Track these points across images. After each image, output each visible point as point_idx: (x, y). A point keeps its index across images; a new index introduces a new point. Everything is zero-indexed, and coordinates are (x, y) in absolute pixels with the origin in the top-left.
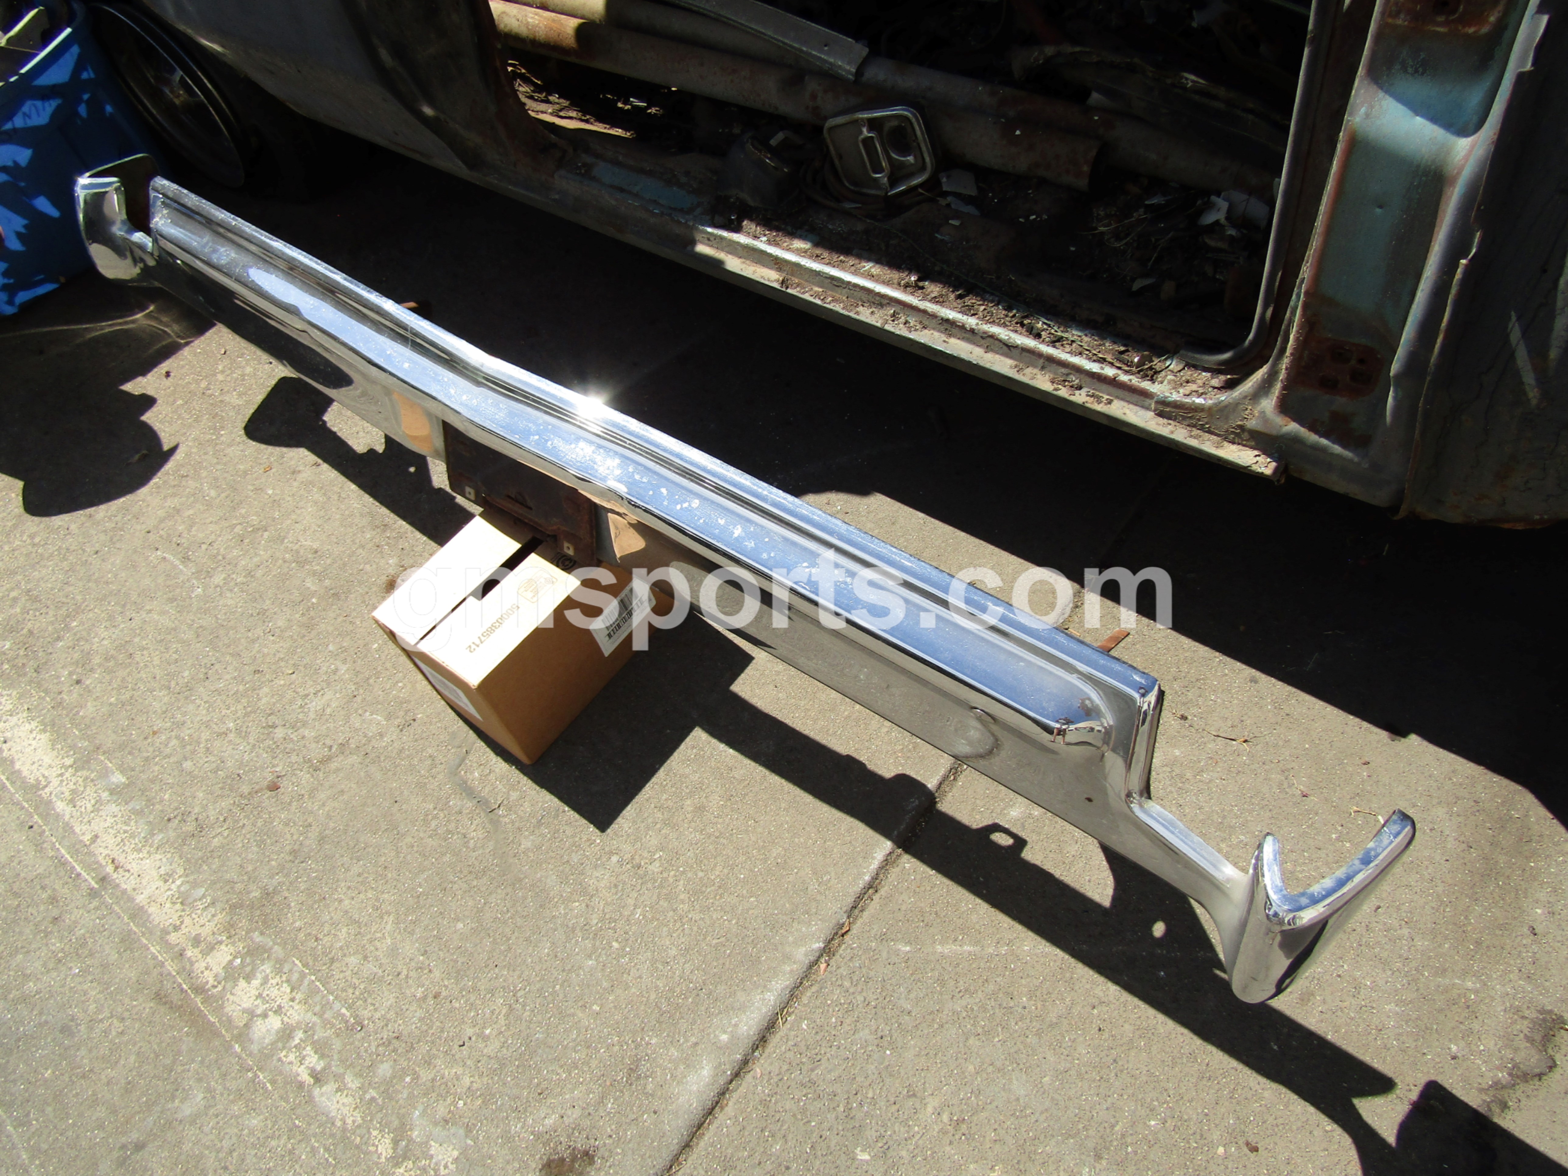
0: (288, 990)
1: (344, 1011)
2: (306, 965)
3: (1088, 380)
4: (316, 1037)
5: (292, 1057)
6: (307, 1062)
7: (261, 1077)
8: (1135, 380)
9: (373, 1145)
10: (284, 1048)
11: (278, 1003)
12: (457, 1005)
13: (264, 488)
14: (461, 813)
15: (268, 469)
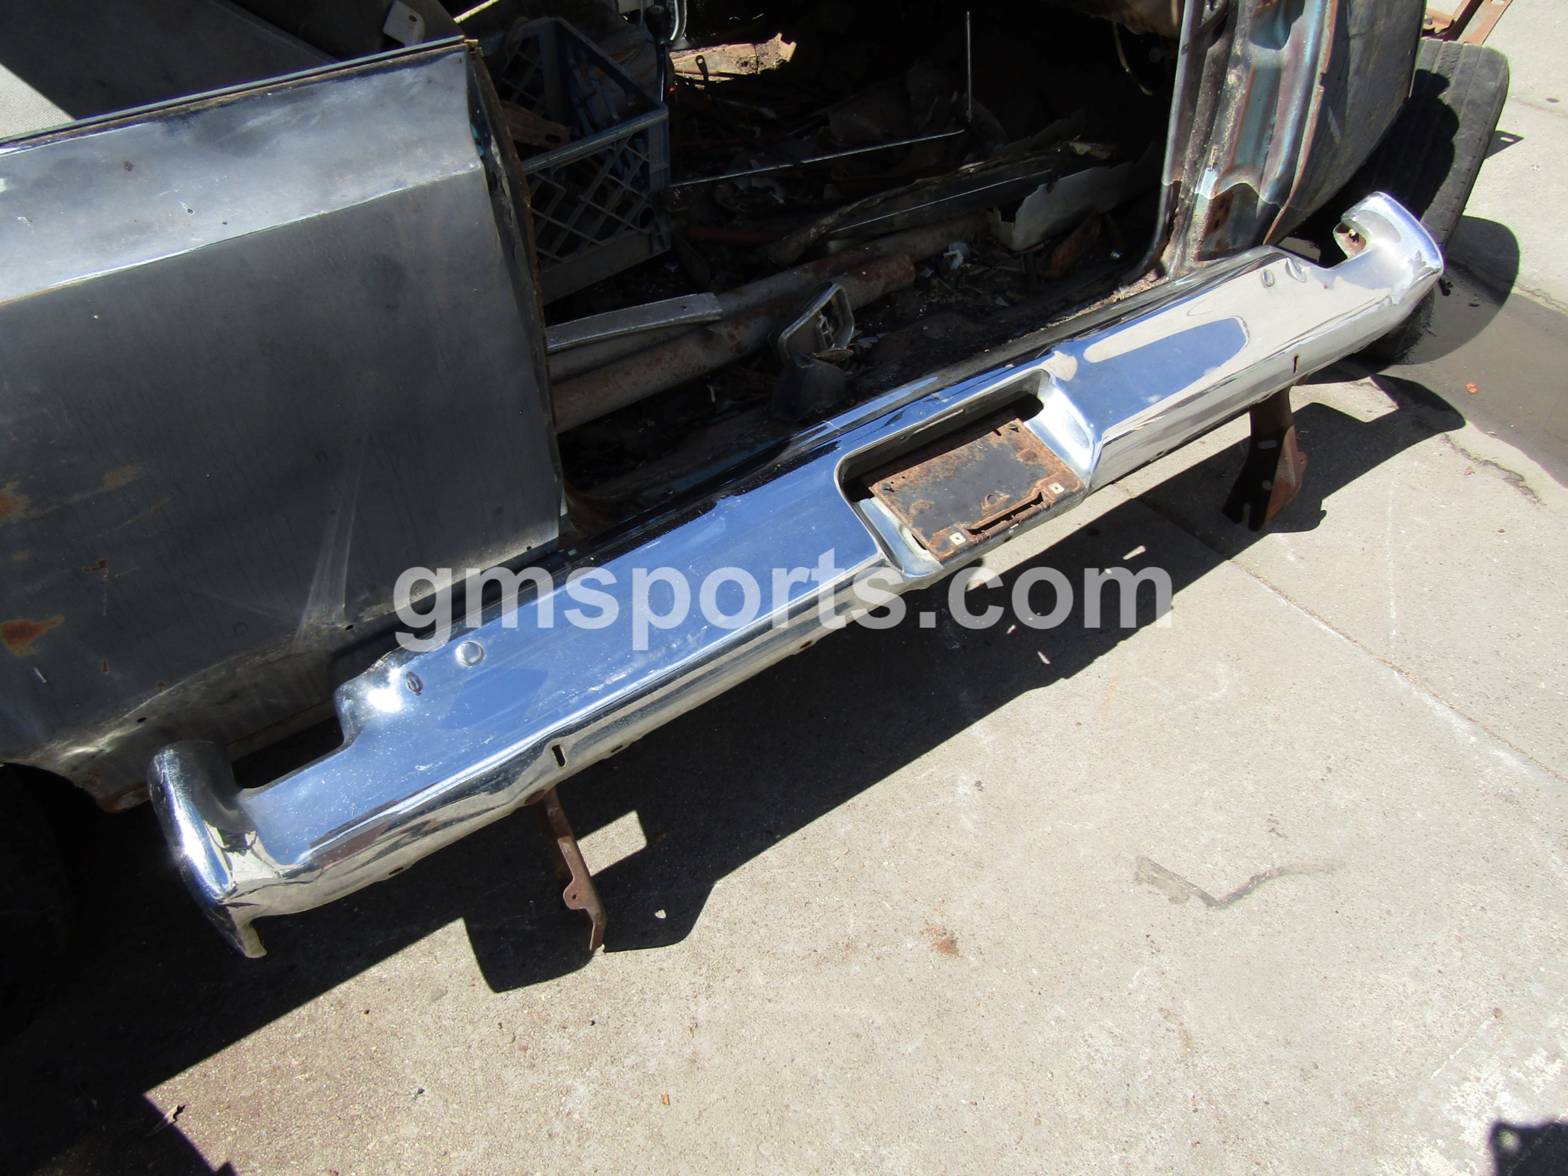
0: (1468, 1084)
2: (1438, 1065)
4: (1515, 1055)
5: (1539, 1081)
6: (1541, 1065)
10: (1530, 1089)
11: (1483, 1096)
12: (1467, 922)
13: (702, 1107)
14: (1267, 901)
15: (666, 1100)
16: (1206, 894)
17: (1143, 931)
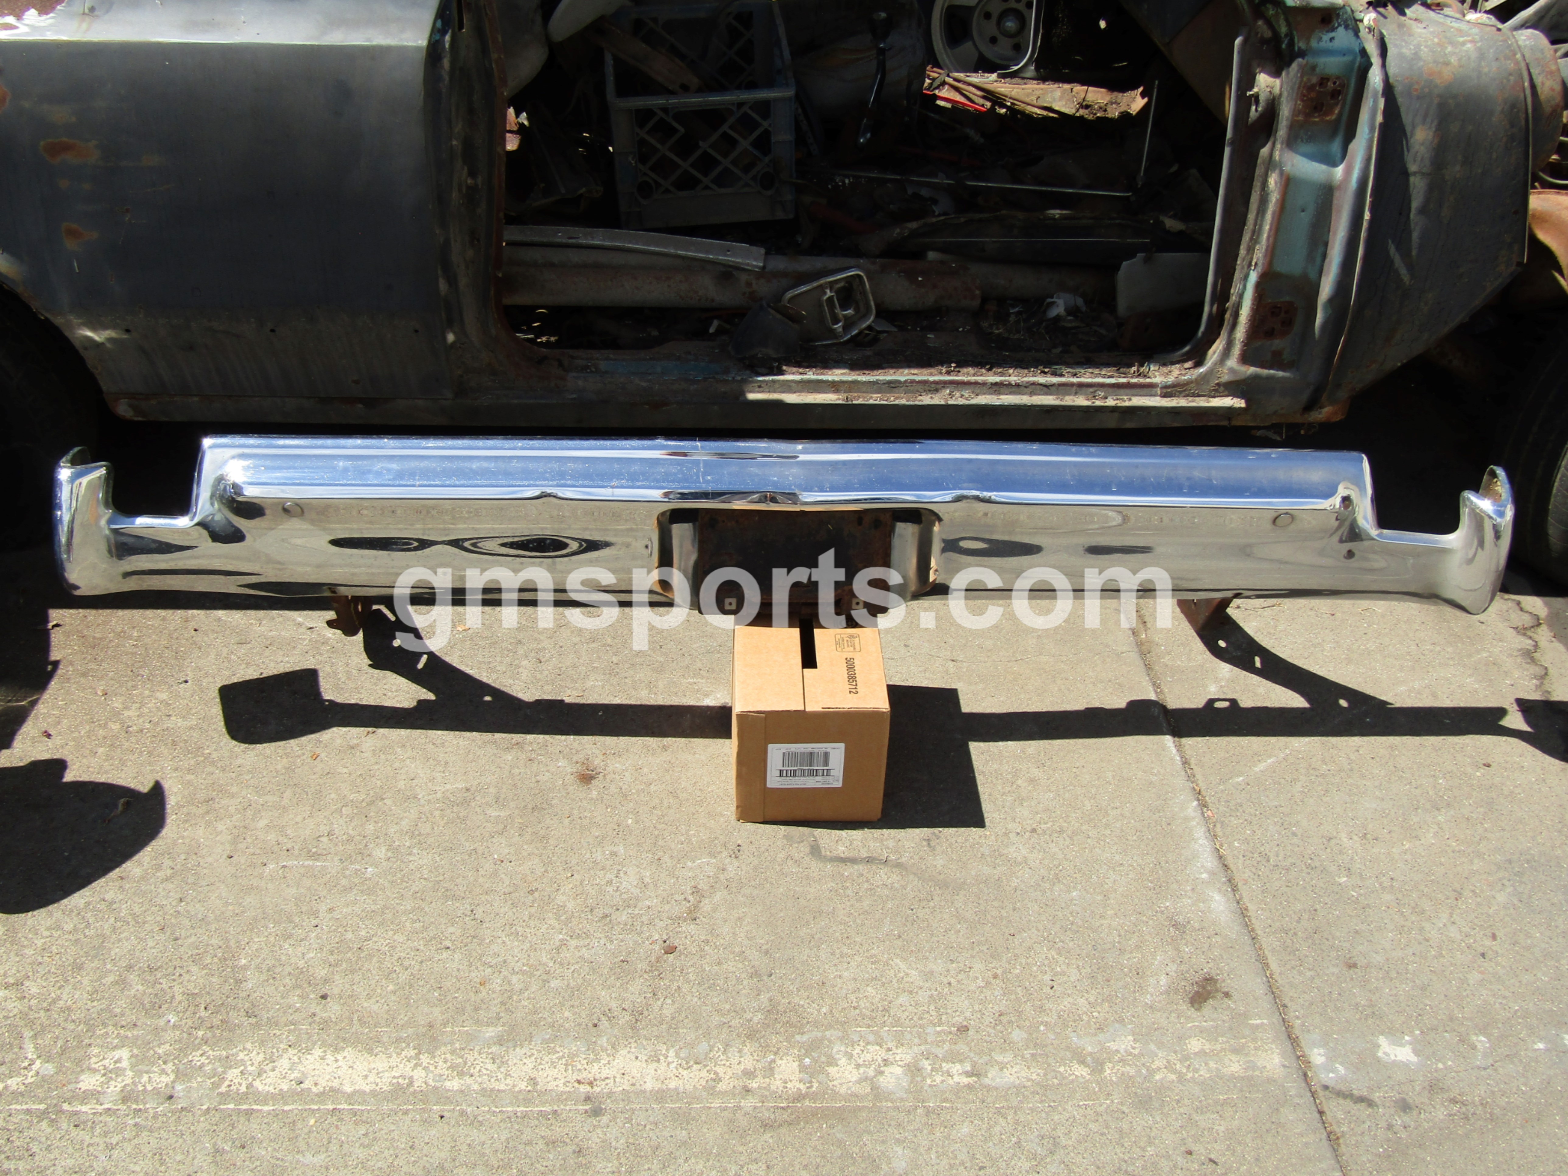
0: (878, 1048)
1: (938, 1029)
2: (869, 1026)
3: (1111, 390)
4: (940, 1056)
5: (939, 1078)
6: (955, 1072)
7: (931, 1105)
8: (1141, 380)
9: (1070, 1075)
10: (924, 1078)
11: (880, 1060)
12: (1018, 971)
13: (332, 771)
14: (862, 875)
15: (315, 757)
16: (818, 846)
17: (739, 842)
